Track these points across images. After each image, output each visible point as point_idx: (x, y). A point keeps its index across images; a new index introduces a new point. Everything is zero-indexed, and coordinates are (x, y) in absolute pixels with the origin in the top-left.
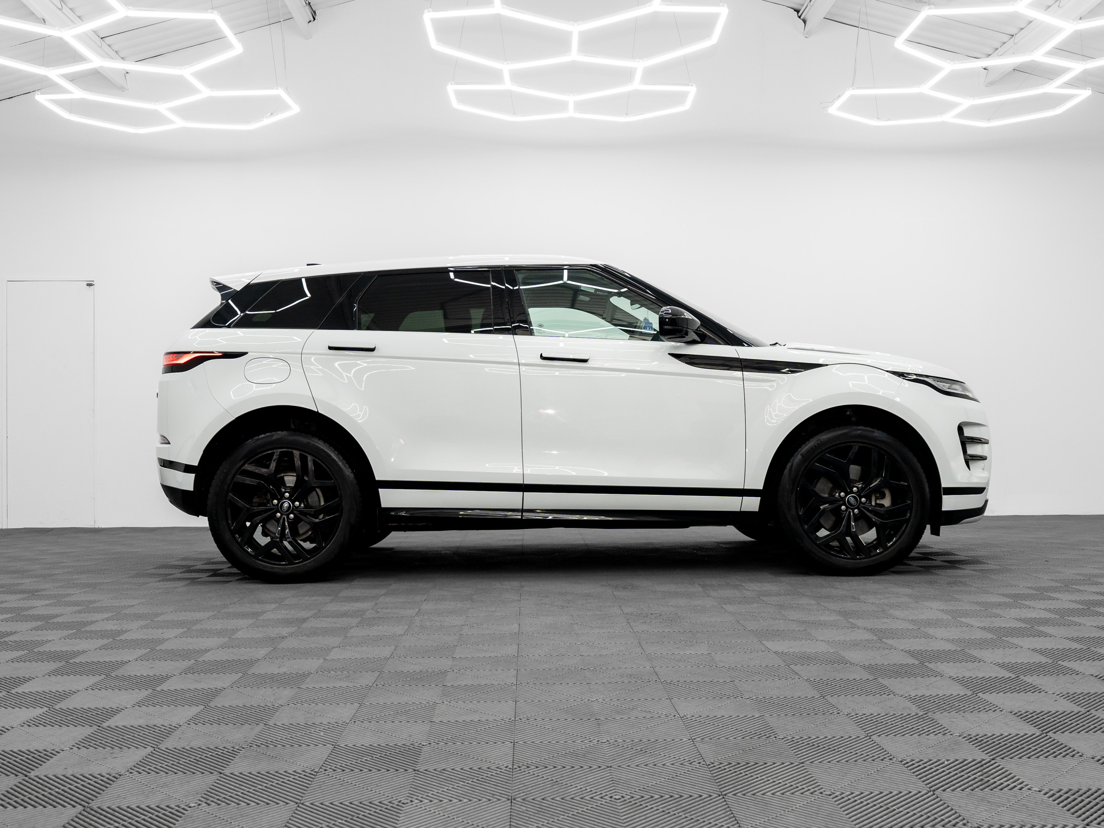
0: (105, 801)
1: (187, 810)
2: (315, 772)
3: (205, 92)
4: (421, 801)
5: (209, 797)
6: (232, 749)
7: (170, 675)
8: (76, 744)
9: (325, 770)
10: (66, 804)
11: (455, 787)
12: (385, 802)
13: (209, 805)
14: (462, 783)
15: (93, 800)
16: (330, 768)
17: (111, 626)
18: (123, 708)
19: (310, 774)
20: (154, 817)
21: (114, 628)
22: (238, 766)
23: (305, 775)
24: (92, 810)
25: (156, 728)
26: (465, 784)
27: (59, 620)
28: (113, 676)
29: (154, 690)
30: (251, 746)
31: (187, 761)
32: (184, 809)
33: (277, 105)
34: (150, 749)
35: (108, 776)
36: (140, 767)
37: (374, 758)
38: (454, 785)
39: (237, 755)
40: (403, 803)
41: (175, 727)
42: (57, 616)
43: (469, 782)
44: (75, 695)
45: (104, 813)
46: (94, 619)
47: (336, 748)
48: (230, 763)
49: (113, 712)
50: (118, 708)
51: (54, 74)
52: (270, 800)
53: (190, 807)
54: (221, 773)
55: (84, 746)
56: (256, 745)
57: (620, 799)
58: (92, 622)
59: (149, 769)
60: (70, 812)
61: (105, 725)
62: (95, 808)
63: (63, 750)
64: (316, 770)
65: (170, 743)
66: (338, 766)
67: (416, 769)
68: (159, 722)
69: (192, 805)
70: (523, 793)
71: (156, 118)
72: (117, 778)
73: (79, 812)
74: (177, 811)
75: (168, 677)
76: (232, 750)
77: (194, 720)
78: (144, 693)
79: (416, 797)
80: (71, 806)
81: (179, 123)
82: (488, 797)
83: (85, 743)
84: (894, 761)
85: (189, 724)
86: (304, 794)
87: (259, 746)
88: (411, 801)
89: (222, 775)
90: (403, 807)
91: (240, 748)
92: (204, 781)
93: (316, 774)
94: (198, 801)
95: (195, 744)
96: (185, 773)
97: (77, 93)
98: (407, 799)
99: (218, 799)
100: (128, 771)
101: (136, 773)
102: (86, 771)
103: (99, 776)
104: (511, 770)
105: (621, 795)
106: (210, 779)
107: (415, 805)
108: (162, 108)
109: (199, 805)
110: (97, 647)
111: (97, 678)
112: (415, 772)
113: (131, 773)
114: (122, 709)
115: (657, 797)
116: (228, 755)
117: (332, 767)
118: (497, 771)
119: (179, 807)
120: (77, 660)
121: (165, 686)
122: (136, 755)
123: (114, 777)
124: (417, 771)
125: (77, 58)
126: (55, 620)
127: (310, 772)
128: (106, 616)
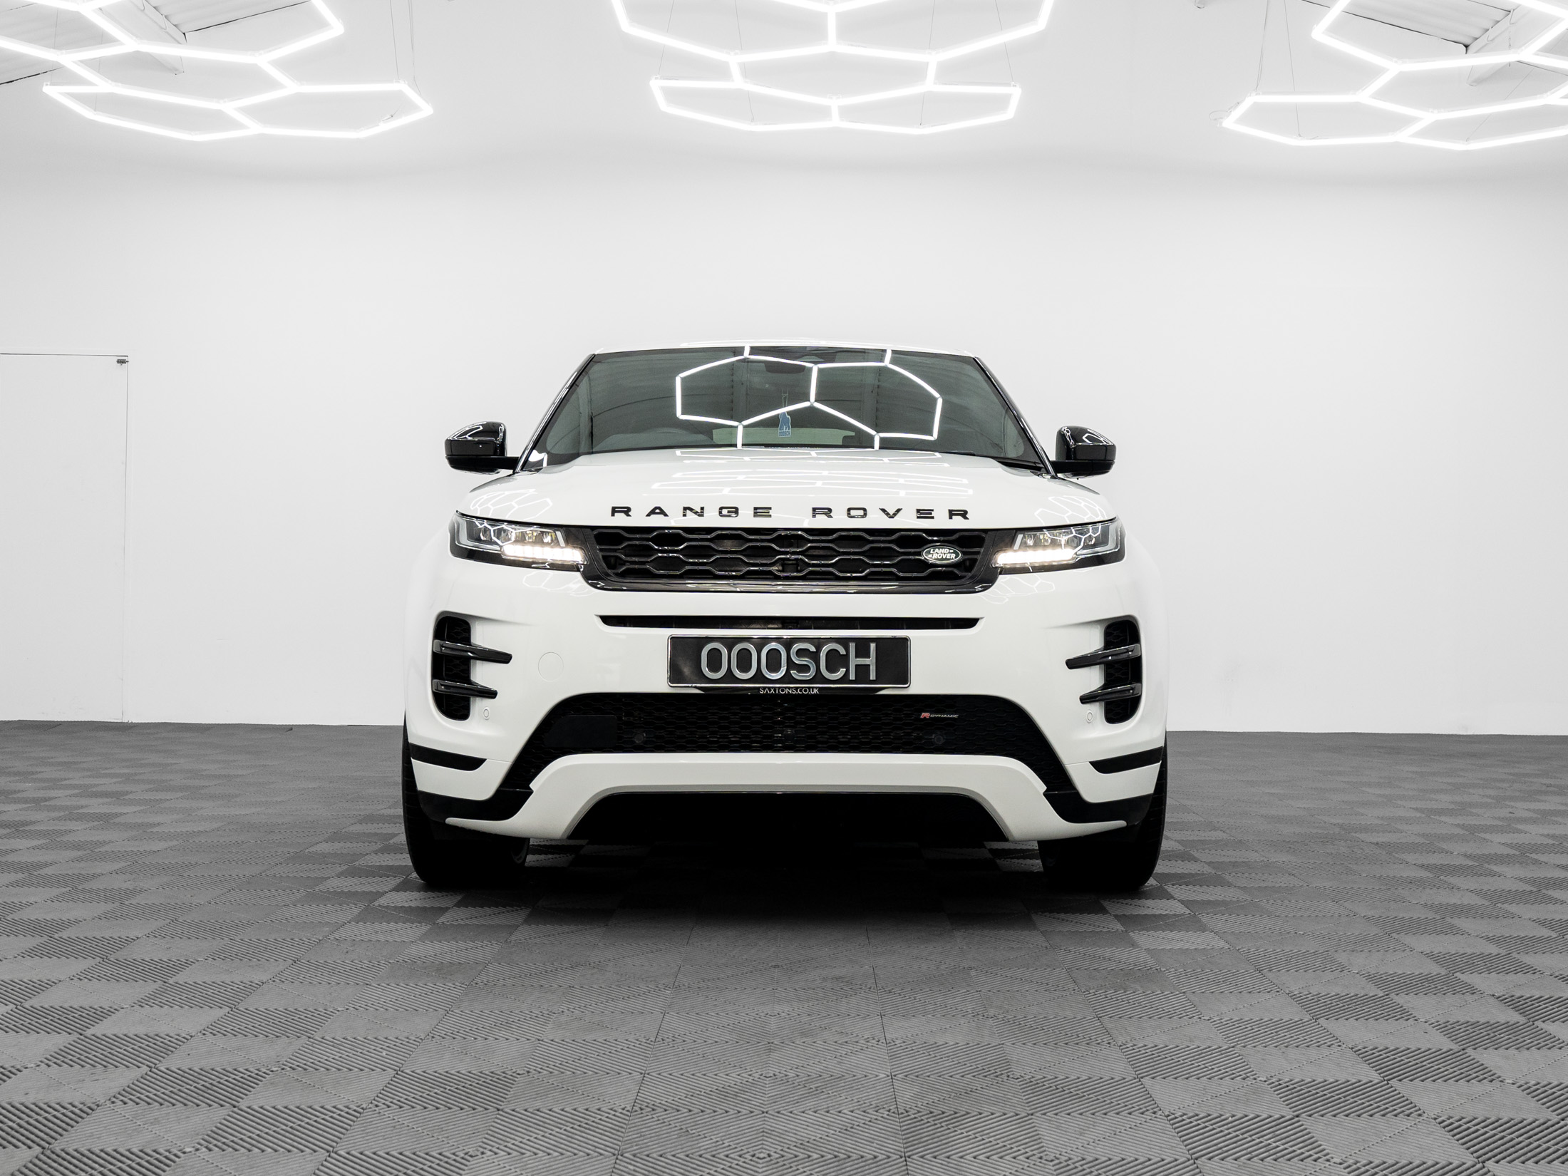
0: (74, 1140)
1: (179, 1157)
2: (362, 1108)
3: (290, 87)
4: (496, 1154)
5: (214, 1140)
6: (257, 1072)
7: (191, 960)
8: (46, 1058)
9: (377, 1106)
10: (19, 1144)
11: (547, 1135)
12: (448, 1154)
13: (210, 1150)
14: (558, 1130)
15: (56, 1140)
16: (384, 1104)
17: (120, 883)
18: (119, 1009)
19: (355, 1111)
20: (134, 1165)
21: (124, 886)
22: (259, 1098)
23: (347, 1113)
24: (53, 1152)
25: (158, 1038)
26: (562, 1131)
27: (49, 871)
28: (112, 959)
29: (165, 982)
30: (283, 1069)
31: (192, 1088)
32: (175, 1155)
33: (398, 105)
34: (145, 1069)
35: (81, 1106)
36: (126, 1095)
37: (447, 1091)
38: (545, 1132)
39: (261, 1081)
40: (471, 1156)
41: (184, 1038)
42: (47, 865)
43: (568, 1128)
44: (55, 987)
45: (68, 1158)
46: (98, 871)
47: (399, 1075)
48: (250, 1091)
49: (101, 1014)
50: (111, 1007)
51: (68, 59)
52: (293, 1146)
53: (184, 1153)
54: (235, 1107)
55: (55, 1063)
56: (290, 1067)
57: (764, 1158)
58: (95, 876)
59: (138, 1098)
60: (23, 1155)
61: (89, 1033)
62: (58, 1150)
63: (26, 1068)
64: (364, 1106)
65: (175, 1062)
66: (394, 1101)
67: (501, 1108)
68: (163, 1029)
69: (187, 1150)
70: (636, 1145)
71: (218, 120)
72: (93, 1110)
73: (35, 1155)
74: (166, 1157)
75: (188, 963)
76: (257, 1074)
77: (213, 1029)
78: (151, 987)
79: (490, 1148)
80: (26, 1147)
81: (254, 128)
82: (587, 1151)
83: (59, 1058)
84: (1158, 1116)
85: (204, 1034)
86: (340, 1139)
87: (294, 1069)
88: (483, 1153)
89: (235, 1109)
90: (469, 1161)
91: (268, 1072)
92: (208, 1117)
93: (362, 1111)
94: (196, 1145)
95: (207, 1063)
96: (185, 1105)
97: (103, 86)
98: (478, 1150)
99: (224, 1143)
100: (110, 1100)
101: (121, 1103)
102: (53, 1097)
103: (69, 1106)
104: (628, 1113)
105: (768, 1152)
106: (218, 1114)
107: (486, 1159)
108: (229, 107)
109: (197, 1150)
110: (96, 915)
111: (89, 962)
112: (497, 1112)
113: (113, 1102)
114: (116, 1010)
115: (815, 1156)
116: (250, 1080)
117: (387, 1103)
118: (609, 1114)
119: (170, 1153)
120: (65, 935)
121: (181, 978)
122: (123, 1077)
123: (90, 1108)
124: (502, 1110)
125: (102, 38)
126: (43, 872)
127: (355, 1108)
128: (117, 866)
